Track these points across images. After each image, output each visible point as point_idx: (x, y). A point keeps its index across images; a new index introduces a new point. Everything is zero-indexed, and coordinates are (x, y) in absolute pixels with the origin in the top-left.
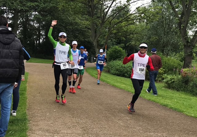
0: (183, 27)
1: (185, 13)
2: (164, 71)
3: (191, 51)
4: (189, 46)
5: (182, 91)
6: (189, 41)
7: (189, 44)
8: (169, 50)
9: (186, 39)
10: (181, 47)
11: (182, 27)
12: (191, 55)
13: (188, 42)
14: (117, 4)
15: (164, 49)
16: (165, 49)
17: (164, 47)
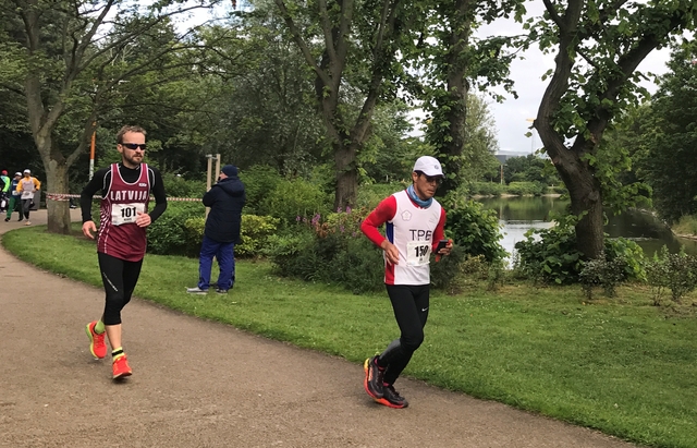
0: (329, 92)
1: (332, 52)
2: (275, 224)
3: (354, 162)
4: (348, 148)
5: (316, 279)
6: (347, 133)
7: (347, 141)
8: (300, 160)
9: (337, 128)
10: (325, 149)
11: (325, 94)
12: (355, 172)
13: (343, 135)
14: (122, 12)
15: (283, 158)
16: (286, 158)
17: (283, 150)
